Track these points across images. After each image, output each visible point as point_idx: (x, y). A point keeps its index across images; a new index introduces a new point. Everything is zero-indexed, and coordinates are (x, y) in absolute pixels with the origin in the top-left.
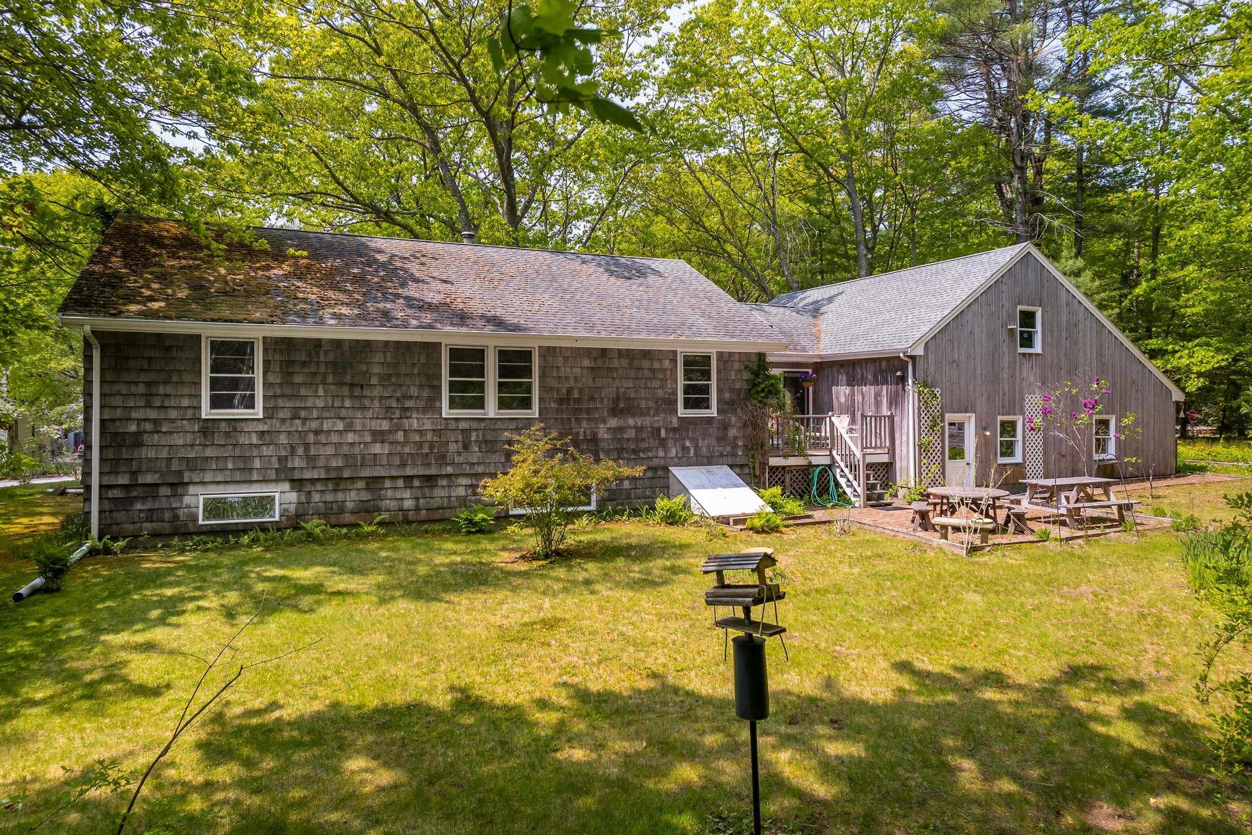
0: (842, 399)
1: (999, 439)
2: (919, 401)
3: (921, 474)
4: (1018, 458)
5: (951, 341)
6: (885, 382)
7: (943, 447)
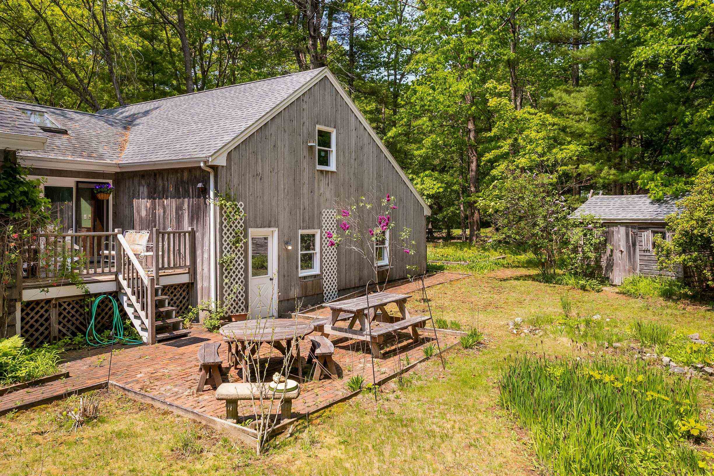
0: (143, 213)
1: (300, 252)
2: (221, 216)
3: (222, 295)
4: (316, 271)
5: (255, 153)
6: (187, 194)
7: (246, 264)
